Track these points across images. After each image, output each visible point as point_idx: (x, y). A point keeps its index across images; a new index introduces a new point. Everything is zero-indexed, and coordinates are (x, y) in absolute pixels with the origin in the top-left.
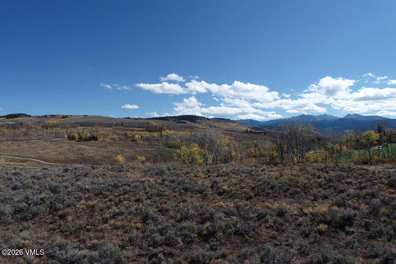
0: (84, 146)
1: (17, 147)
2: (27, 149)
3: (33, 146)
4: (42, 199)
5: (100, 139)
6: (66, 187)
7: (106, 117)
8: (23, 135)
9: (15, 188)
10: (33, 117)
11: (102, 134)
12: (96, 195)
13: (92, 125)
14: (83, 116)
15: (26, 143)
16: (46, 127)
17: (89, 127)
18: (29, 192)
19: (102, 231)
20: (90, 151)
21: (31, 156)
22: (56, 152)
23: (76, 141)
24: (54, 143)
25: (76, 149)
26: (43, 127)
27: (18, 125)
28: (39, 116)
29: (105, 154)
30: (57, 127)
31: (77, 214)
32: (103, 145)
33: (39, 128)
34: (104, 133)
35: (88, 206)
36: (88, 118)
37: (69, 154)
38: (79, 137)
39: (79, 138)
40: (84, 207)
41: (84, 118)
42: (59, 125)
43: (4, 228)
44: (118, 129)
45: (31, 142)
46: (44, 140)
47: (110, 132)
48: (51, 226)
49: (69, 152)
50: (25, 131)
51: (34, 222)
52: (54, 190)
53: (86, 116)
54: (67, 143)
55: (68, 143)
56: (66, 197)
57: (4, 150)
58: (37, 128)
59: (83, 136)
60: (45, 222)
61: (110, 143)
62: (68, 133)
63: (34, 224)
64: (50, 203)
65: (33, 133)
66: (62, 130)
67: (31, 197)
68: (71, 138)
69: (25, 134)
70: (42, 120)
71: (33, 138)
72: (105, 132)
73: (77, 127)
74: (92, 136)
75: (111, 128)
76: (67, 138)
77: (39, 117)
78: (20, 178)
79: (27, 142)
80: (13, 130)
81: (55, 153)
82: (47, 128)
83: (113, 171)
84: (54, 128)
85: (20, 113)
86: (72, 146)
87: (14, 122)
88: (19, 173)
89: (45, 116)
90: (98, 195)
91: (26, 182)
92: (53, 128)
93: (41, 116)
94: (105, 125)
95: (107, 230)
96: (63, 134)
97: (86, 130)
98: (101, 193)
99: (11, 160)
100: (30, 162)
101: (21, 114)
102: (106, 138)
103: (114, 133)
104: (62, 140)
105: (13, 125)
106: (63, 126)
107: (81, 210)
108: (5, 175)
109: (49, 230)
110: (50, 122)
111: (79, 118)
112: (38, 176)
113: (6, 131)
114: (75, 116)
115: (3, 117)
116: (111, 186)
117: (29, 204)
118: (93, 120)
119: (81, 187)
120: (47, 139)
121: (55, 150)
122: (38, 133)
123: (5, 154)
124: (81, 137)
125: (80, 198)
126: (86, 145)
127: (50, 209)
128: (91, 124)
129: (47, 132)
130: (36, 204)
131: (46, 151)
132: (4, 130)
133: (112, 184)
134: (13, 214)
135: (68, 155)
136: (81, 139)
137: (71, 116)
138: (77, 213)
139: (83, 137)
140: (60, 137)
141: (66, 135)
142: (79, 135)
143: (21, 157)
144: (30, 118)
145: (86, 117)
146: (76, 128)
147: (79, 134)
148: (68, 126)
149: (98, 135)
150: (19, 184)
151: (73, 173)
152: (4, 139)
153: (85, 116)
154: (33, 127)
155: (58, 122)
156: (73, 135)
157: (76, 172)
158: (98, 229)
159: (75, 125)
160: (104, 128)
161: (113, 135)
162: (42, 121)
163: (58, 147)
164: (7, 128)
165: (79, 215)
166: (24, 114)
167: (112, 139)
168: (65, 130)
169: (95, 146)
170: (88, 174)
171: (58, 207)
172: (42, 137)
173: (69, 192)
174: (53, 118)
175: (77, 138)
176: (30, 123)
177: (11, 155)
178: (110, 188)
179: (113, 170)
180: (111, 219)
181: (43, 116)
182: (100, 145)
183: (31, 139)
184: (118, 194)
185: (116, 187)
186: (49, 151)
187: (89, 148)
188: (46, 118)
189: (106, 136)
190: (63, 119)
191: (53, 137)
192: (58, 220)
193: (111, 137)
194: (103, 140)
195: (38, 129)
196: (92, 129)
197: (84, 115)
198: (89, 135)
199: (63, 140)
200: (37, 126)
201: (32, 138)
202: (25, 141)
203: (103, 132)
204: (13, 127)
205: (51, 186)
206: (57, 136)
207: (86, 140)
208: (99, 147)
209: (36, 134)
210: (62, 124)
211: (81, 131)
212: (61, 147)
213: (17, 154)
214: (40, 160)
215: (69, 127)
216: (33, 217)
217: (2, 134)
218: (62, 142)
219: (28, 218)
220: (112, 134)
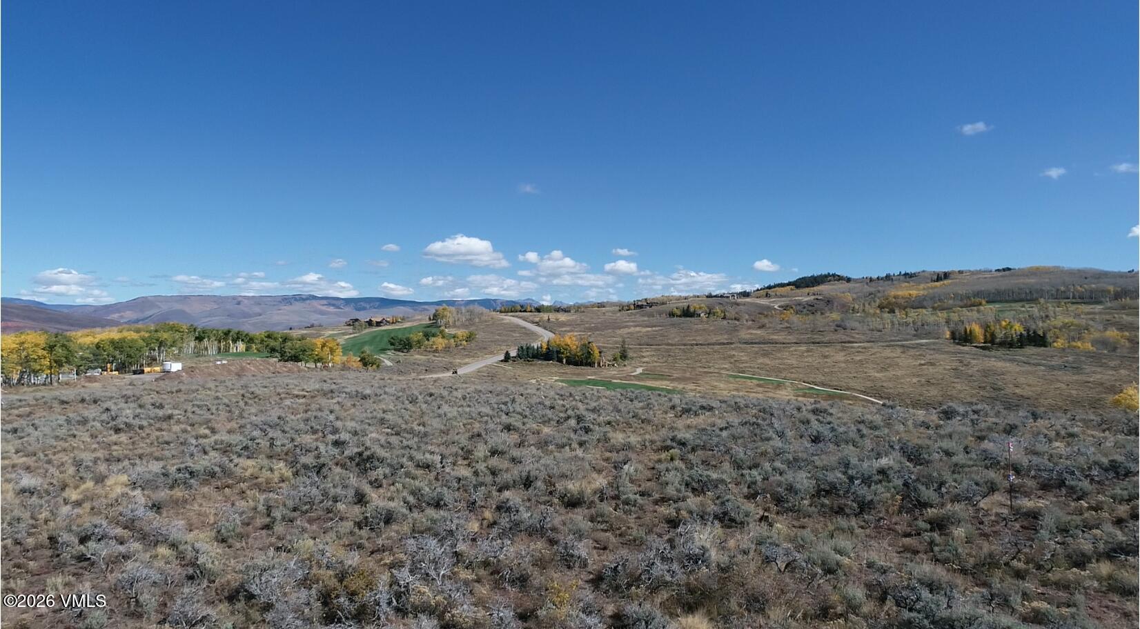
0: (1000, 364)
1: (821, 361)
2: (843, 365)
3: (858, 358)
4: (882, 472)
5: (1055, 344)
6: (948, 454)
7: (1079, 271)
8: (832, 328)
9: (816, 440)
10: (856, 281)
11: (1066, 326)
12: (1045, 487)
13: (1028, 297)
14: (998, 270)
15: (841, 351)
16: (889, 307)
17: (1017, 306)
18: (849, 451)
19: (1064, 586)
20: (1022, 380)
21: (852, 384)
22: (918, 376)
23: (975, 347)
24: (912, 352)
25: (978, 371)
26: (881, 307)
27: (822, 305)
28: (871, 278)
29: (1074, 392)
30: (918, 308)
31: (981, 526)
32: (1067, 362)
33: (872, 311)
34: (1072, 324)
35: (1017, 512)
36: (1012, 275)
37: (956, 385)
38: (985, 335)
39: (985, 338)
40: (1005, 511)
41: (1002, 276)
42: (924, 300)
43: (796, 523)
44: (1124, 308)
45: (852, 347)
46: (885, 344)
47: (1092, 320)
48: (907, 541)
49: (956, 380)
50: (837, 321)
51: (863, 524)
52: (914, 456)
53: (1009, 269)
54: (947, 353)
55: (953, 353)
56: (947, 476)
57: (791, 366)
58: (866, 309)
59: (998, 331)
60: (889, 529)
61: (1095, 358)
62: (952, 325)
63: (862, 527)
64: (904, 485)
65: (856, 325)
66: (936, 314)
67: (854, 461)
68: (963, 338)
69: (837, 326)
70: (880, 288)
71: (857, 336)
72: (1076, 321)
73: (980, 304)
74: (1028, 331)
75: (1099, 308)
76: (948, 336)
77: (871, 280)
78: (829, 419)
79: (843, 349)
80: (811, 317)
81: (915, 380)
82: (892, 311)
83: (1108, 429)
84: (913, 310)
85: (825, 272)
86: (965, 363)
87: (813, 297)
88: (825, 411)
89: (888, 277)
90: (1052, 488)
91: (841, 430)
92: (908, 310)
93: (876, 277)
94: (1074, 298)
95: (1084, 588)
96: (936, 328)
97: (1007, 313)
98: (1061, 484)
99: (807, 391)
100: (851, 402)
101: (829, 275)
102: (1079, 339)
103: (1108, 324)
104: (934, 343)
105: (810, 305)
106: (936, 303)
107: (993, 518)
108: (795, 412)
109: (902, 549)
110: (900, 293)
111: (985, 278)
112: (871, 422)
113: (795, 319)
114: (973, 273)
115: (789, 284)
116: (1101, 467)
117: (851, 479)
118: (1032, 281)
119: (994, 456)
120: (892, 341)
121: (914, 371)
122: (870, 324)
123: (793, 376)
124: (993, 335)
125: (992, 488)
126: (1010, 360)
127: (902, 500)
128: (1023, 296)
129: (892, 323)
130: (867, 481)
131: (891, 373)
132: (791, 316)
133: (1105, 461)
134: (813, 495)
135: (954, 387)
136: (992, 342)
137: (961, 272)
138: (981, 523)
139: (1000, 335)
140: (928, 335)
141: (946, 328)
142: (986, 331)
143: (830, 386)
144: (850, 285)
145: (1007, 273)
146: (975, 308)
147: (986, 327)
148: (951, 302)
149: (1050, 330)
150: (825, 431)
151: (970, 424)
152: (792, 338)
153: (1004, 270)
154: (857, 307)
155: (922, 292)
156: (966, 329)
157: (977, 420)
158: (1052, 579)
159: (971, 300)
160: (1072, 308)
161: (1106, 329)
162: (879, 292)
163: (923, 365)
164: (797, 313)
165: (987, 529)
166: (834, 275)
167: (1104, 343)
168: (942, 315)
169: (1039, 365)
170: (1016, 427)
171: (926, 498)
172: (879, 333)
173: (956, 465)
174: (908, 282)
175: (981, 338)
176: (849, 297)
177: (806, 379)
178: (1096, 473)
179: (1105, 426)
180: (1098, 561)
181: (882, 279)
182: (1056, 362)
183: (852, 340)
184: (1125, 493)
185: (1117, 473)
186: (899, 373)
187: (1018, 370)
188: (890, 282)
189: (1078, 332)
190: (937, 284)
191: (908, 334)
192: (926, 531)
193: (1097, 335)
194: (1067, 345)
195: (869, 313)
196: (1028, 311)
197: (1001, 268)
198: (1018, 328)
199: (937, 343)
200: (867, 305)
201: (853, 337)
202: (839, 346)
203: (1067, 321)
204: (811, 309)
205: (905, 444)
206: (919, 332)
207: (1008, 344)
208: (1053, 368)
209: (866, 327)
210: (932, 298)
211: (991, 319)
212: (932, 364)
213: (820, 378)
214: (875, 397)
215: (955, 306)
216: (861, 513)
217: (787, 328)
218: (934, 349)
219: (847, 511)
220: (1101, 328)
